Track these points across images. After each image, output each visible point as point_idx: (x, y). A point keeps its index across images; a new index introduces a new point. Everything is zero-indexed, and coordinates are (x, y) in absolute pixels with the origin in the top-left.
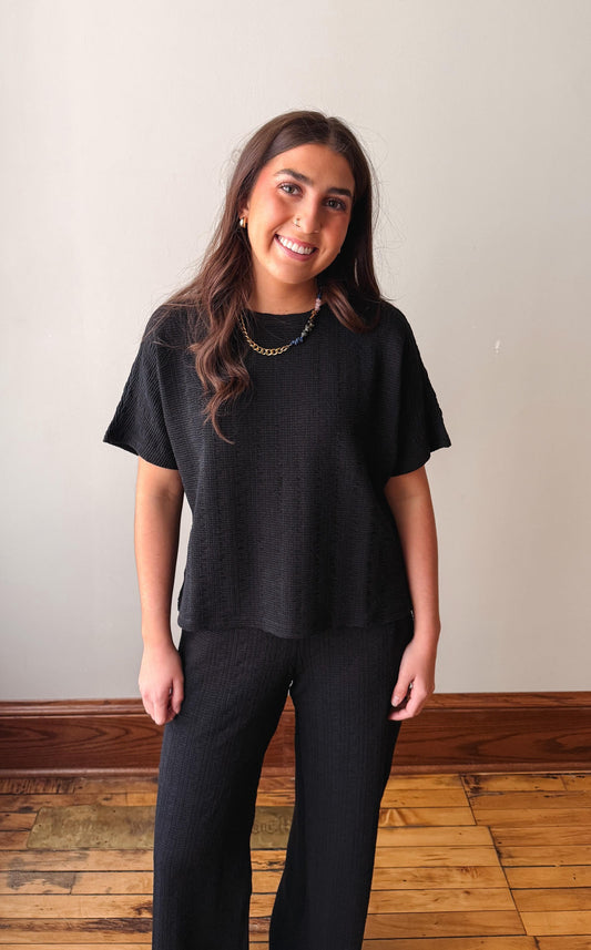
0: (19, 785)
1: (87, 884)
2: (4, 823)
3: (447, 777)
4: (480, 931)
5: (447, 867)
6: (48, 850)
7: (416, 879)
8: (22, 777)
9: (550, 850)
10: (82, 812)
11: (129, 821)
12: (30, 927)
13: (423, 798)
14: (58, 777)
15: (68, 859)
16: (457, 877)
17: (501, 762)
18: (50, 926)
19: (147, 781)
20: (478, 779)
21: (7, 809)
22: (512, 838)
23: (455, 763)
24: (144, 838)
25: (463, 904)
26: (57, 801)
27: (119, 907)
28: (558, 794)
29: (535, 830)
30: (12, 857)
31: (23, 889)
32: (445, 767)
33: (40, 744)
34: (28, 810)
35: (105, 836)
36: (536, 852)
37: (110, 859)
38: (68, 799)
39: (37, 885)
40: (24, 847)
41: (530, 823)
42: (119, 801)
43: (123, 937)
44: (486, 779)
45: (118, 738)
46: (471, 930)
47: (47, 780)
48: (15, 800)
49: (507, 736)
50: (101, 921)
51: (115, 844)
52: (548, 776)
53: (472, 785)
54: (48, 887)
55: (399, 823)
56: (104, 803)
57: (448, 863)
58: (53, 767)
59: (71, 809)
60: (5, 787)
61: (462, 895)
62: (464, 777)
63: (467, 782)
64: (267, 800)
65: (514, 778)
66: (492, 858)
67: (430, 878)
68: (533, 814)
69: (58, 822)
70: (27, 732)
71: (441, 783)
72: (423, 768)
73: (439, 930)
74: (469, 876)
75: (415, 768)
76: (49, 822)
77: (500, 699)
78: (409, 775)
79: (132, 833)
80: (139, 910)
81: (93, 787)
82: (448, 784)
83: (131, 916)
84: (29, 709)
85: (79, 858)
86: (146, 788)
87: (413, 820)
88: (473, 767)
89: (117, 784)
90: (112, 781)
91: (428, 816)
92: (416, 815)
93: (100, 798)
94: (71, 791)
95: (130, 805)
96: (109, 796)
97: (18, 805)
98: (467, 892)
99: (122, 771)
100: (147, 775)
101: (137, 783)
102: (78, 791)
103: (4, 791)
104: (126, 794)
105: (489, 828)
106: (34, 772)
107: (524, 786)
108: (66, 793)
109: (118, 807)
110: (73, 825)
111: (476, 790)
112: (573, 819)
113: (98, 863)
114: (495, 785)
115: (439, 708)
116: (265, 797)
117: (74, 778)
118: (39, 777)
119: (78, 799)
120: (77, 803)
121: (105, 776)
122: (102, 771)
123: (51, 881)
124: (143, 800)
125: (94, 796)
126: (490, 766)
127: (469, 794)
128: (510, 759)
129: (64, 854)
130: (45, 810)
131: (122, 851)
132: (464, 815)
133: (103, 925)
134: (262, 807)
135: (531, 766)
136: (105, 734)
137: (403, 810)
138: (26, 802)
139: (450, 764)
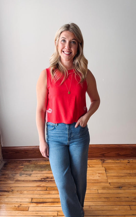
1: (33, 175)
2: (19, 167)
3: (98, 160)
4: (100, 182)
5: (96, 173)
6: (26, 171)
7: (90, 174)
8: (21, 160)
9: (115, 171)
11: (40, 167)
12: (23, 181)
13: (93, 163)
15: (30, 172)
16: (98, 174)
18: (27, 181)
20: (104, 160)
21: (19, 165)
22: (108, 169)
24: (43, 169)
25: (98, 178)
26: (28, 164)
27: (38, 178)
28: (119, 163)
29: (113, 168)
30: (20, 172)
31: (22, 176)
32: (98, 158)
33: (25, 154)
34: (23, 165)
35: (36, 169)
36: (112, 171)
37: (37, 172)
39: (25, 175)
40: (22, 170)
41: (113, 167)
43: (39, 182)
44: (106, 160)
45: (38, 153)
46: (99, 182)
47: (26, 161)
49: (110, 152)
50: (35, 180)
51: (38, 170)
52: (117, 160)
54: (26, 176)
55: (89, 167)
57: (96, 172)
58: (27, 159)
61: (98, 177)
62: (102, 160)
65: (111, 160)
66: (105, 172)
67: (93, 174)
68: (113, 165)
69: (28, 167)
70: (22, 152)
72: (94, 158)
73: (93, 181)
74: (100, 174)
75: (93, 158)
76: (26, 167)
78: (91, 159)
79: (41, 168)
80: (42, 179)
81: (34, 161)
83: (41, 179)
84: (22, 148)
85: (32, 172)
87: (91, 166)
88: (103, 158)
90: (38, 161)
91: (94, 166)
92: (92, 165)
93: (35, 163)
94: (30, 162)
95: (41, 164)
96: (37, 163)
97: (21, 164)
98: (99, 176)
99: (39, 159)
100: (44, 160)
101: (42, 161)
103: (18, 163)
104: (40, 162)
105: (105, 167)
106: (24, 159)
107: (113, 161)
108: (29, 162)
109: (38, 165)
110: (31, 167)
112: (121, 166)
113: (35, 173)
114: (107, 161)
117: (31, 160)
118: (24, 160)
120: (31, 164)
121: (36, 160)
123: (27, 175)
124: (43, 163)
126: (107, 158)
127: (102, 162)
129: (29, 171)
130: (25, 165)
131: (39, 171)
132: (101, 166)
133: (35, 181)
135: (114, 158)
136: (36, 152)
137: (90, 165)
139: (99, 158)
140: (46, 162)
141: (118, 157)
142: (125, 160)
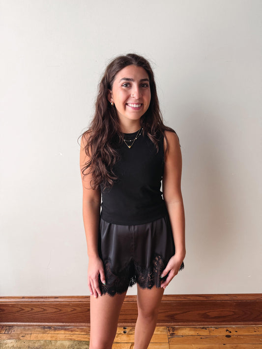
3: (161, 328)
17: (184, 322)
20: (174, 329)
23: (166, 322)
26: (4, 337)
32: (161, 324)
42: (28, 338)
44: (177, 329)
49: (186, 312)
53: (171, 332)
56: (21, 338)
62: (168, 328)
63: (169, 330)
65: (188, 329)
82: (161, 332)
88: (173, 324)
90: (27, 328)
96: (24, 335)
99: (32, 324)
104: (31, 334)
109: (26, 340)
111: (172, 335)
114: (180, 332)
117: (10, 326)
122: (24, 324)
124: (37, 337)
125: (19, 335)
126: (180, 323)
127: (169, 336)
128: (188, 321)
132: (166, 346)
135: (197, 323)
139: (163, 323)
140: (44, 333)
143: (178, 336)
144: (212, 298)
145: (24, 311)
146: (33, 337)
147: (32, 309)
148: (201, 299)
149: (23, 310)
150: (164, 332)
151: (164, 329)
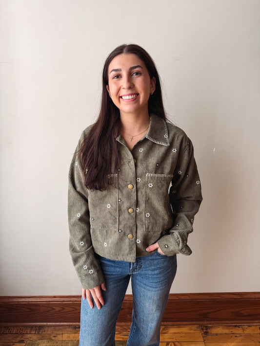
0: (20, 330)
3: (194, 327)
8: (22, 327)
10: (44, 343)
13: (184, 337)
14: (36, 326)
17: (216, 320)
19: (72, 328)
20: (207, 328)
21: (14, 341)
23: (198, 321)
26: (35, 337)
32: (194, 323)
34: (22, 342)
38: (38, 336)
42: (59, 337)
44: (210, 328)
47: (32, 327)
48: (17, 337)
49: (219, 310)
52: (236, 326)
53: (205, 331)
56: (53, 338)
58: (34, 322)
59: (40, 341)
60: (15, 330)
62: (201, 327)
63: (202, 329)
64: (120, 337)
65: (221, 327)
70: (23, 308)
71: (192, 330)
72: (184, 323)
75: (181, 323)
77: (216, 295)
78: (179, 326)
81: (49, 331)
82: (195, 330)
86: (71, 332)
88: (205, 323)
89: (59, 329)
90: (57, 328)
93: (52, 336)
94: (41, 333)
95: (64, 339)
96: (55, 335)
97: (19, 339)
99: (62, 324)
100: (72, 325)
101: (67, 329)
102: (44, 333)
103: (14, 332)
104: (62, 334)
106: (27, 324)
107: (226, 331)
108: (38, 333)
109: (58, 340)
111: (206, 333)
114: (214, 331)
115: (191, 299)
116: (119, 336)
117: (42, 326)
119: (43, 337)
120: (42, 338)
121: (55, 326)
122: (54, 324)
124: (69, 337)
125: (50, 335)
126: (212, 322)
127: (203, 335)
128: (221, 319)
130: (29, 342)
134: (118, 341)
135: (230, 322)
137: (176, 343)
138: (21, 338)
139: (195, 321)
140: (75, 333)
141: (236, 320)
142: (252, 328)
143: (213, 335)
144: (245, 297)
145: (55, 311)
146: (65, 337)
147: (63, 309)
148: (235, 297)
149: (54, 309)
150: (197, 330)
151: (197, 327)
